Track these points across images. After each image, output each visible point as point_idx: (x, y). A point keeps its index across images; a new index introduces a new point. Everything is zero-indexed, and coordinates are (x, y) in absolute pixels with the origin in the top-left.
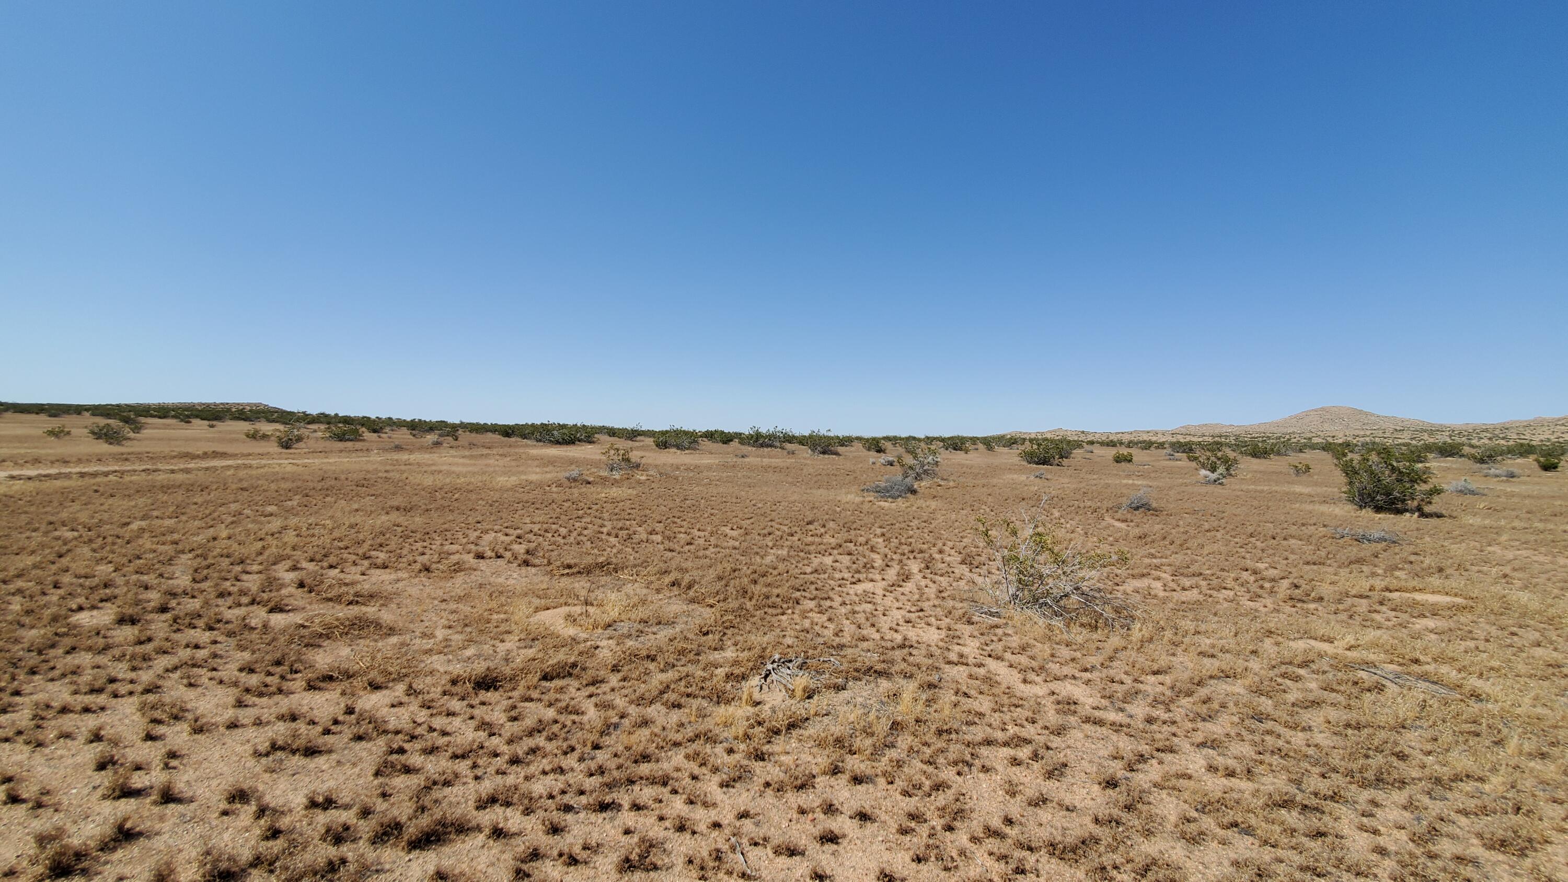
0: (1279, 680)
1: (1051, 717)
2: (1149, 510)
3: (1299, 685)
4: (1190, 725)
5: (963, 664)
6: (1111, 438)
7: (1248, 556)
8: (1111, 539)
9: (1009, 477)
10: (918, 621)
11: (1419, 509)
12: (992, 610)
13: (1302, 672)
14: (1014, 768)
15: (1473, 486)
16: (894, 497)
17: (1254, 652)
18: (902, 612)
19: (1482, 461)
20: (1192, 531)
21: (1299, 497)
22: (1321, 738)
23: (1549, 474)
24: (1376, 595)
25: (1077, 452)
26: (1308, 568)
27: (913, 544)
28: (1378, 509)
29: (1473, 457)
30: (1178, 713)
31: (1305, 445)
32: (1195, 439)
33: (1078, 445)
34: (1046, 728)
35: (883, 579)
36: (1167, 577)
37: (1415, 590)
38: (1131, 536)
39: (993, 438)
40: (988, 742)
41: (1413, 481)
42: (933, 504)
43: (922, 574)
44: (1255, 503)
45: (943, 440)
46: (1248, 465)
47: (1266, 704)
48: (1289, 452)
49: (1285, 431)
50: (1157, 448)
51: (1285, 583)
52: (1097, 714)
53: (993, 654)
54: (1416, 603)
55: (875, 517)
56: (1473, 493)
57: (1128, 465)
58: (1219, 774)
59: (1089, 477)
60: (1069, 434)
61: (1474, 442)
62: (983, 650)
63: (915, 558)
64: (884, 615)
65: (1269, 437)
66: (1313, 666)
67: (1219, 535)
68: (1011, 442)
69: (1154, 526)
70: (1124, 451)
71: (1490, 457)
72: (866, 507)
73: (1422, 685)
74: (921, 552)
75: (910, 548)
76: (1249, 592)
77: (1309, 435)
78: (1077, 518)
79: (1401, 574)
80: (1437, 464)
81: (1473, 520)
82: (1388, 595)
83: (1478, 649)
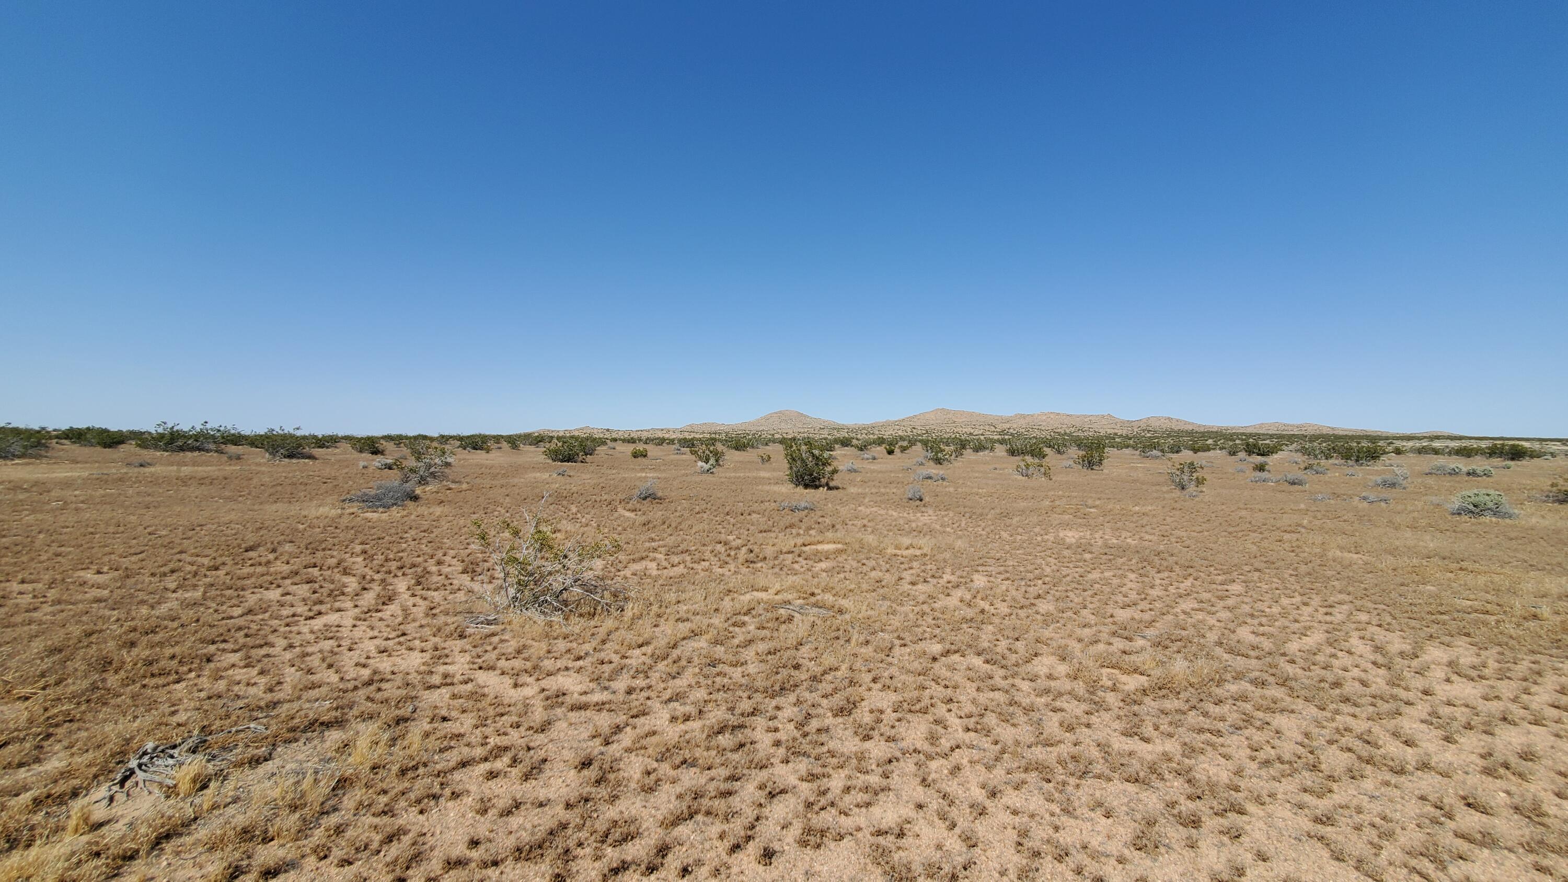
0: (731, 629)
1: (538, 715)
2: (655, 499)
3: (744, 629)
4: (662, 685)
5: (447, 684)
6: (632, 435)
7: (723, 531)
8: (620, 528)
9: (532, 476)
10: (399, 647)
11: (827, 484)
12: (489, 618)
13: (746, 618)
14: (490, 783)
15: (855, 467)
16: (387, 507)
17: (716, 610)
18: (376, 642)
19: (861, 450)
20: (686, 514)
21: (762, 482)
22: (752, 669)
23: (890, 457)
24: (797, 550)
25: (601, 449)
26: (760, 535)
27: (404, 559)
28: (806, 486)
29: (856, 447)
30: (655, 676)
31: (769, 440)
32: (697, 436)
33: (602, 442)
34: (531, 728)
35: (356, 606)
36: (661, 556)
37: (819, 542)
38: (637, 523)
39: (519, 436)
40: (464, 764)
41: (824, 464)
42: (438, 510)
43: (410, 593)
44: (734, 487)
45: (460, 438)
46: (732, 457)
47: (719, 651)
48: (760, 446)
49: (758, 429)
50: (668, 444)
51: (744, 549)
52: (584, 699)
53: (484, 665)
54: (818, 551)
55: (357, 531)
56: (855, 471)
57: (644, 460)
58: (679, 721)
59: (609, 472)
60: (595, 431)
61: (859, 436)
62: (474, 663)
63: (403, 574)
64: (350, 650)
65: (747, 434)
66: (754, 612)
67: (705, 516)
68: (537, 440)
69: (656, 513)
70: (640, 447)
71: (865, 446)
72: (345, 521)
73: (815, 610)
74: (414, 566)
75: (399, 564)
76: (720, 560)
77: (772, 432)
78: (593, 512)
79: (812, 532)
80: (839, 452)
81: (853, 490)
82: (804, 548)
83: (845, 578)
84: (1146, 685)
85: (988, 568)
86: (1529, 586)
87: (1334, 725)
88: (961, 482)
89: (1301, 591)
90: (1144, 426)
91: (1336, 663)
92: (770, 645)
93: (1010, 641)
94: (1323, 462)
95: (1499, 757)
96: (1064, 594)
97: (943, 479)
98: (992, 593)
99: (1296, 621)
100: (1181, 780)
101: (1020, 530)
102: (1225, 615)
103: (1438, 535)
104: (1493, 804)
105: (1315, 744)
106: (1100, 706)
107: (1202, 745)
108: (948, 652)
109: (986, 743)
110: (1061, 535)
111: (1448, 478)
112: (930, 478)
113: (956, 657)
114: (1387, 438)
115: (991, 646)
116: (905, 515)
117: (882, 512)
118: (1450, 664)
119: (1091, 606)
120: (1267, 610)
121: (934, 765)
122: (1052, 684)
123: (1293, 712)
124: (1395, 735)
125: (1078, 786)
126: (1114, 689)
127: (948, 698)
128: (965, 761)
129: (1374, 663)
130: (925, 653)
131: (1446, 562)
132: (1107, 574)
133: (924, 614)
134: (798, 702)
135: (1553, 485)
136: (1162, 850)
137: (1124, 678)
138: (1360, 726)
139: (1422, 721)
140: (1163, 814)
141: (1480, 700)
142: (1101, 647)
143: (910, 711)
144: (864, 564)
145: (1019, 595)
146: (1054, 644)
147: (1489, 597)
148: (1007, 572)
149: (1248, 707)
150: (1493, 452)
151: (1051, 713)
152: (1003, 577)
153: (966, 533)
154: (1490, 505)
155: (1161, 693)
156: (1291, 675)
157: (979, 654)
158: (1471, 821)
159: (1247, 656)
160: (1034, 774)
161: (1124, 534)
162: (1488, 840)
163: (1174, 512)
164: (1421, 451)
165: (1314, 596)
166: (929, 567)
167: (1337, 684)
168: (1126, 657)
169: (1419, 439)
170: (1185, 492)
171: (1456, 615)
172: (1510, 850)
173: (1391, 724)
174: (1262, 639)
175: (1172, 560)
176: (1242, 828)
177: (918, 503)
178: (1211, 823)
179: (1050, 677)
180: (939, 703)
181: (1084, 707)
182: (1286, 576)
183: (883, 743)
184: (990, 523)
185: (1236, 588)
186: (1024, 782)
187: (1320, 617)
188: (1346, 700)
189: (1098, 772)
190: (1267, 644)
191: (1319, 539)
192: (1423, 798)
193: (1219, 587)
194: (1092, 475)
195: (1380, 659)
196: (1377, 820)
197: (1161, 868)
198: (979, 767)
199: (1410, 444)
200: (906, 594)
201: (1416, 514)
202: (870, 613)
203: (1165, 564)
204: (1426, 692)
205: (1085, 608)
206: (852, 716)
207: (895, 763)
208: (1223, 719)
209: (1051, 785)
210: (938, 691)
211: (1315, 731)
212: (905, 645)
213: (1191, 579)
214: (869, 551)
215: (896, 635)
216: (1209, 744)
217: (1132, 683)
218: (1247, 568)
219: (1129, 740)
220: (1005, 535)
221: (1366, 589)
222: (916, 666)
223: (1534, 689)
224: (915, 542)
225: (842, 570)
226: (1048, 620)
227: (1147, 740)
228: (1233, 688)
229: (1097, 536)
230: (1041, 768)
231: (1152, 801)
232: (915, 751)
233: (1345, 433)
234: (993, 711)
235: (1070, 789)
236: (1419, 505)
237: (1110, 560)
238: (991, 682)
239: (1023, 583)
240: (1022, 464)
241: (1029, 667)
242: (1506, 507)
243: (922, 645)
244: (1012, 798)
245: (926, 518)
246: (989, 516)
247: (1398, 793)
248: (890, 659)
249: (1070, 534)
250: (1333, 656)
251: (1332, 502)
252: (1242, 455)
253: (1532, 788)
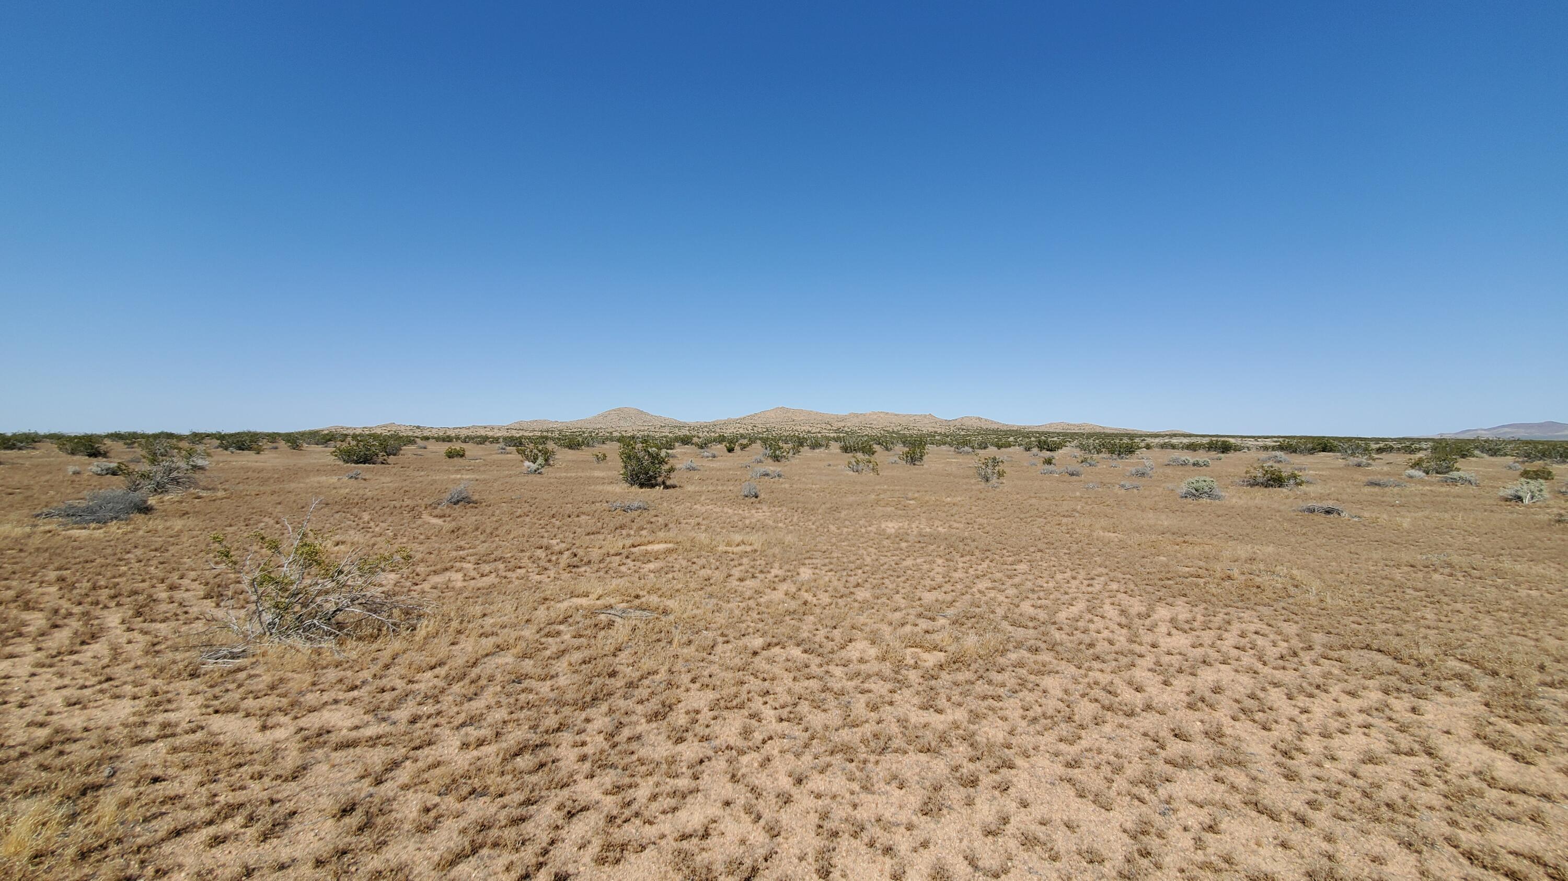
0: (543, 640)
1: (291, 759)
2: (469, 503)
3: (558, 640)
4: (455, 709)
5: (166, 736)
6: (448, 433)
7: (546, 535)
8: (422, 537)
9: (314, 480)
10: (100, 696)
11: (664, 483)
12: (235, 650)
13: (561, 627)
14: (214, 850)
15: (694, 465)
16: (103, 522)
17: (528, 621)
18: (65, 692)
19: (702, 448)
20: (505, 518)
21: (596, 481)
22: (562, 681)
23: (731, 454)
24: (625, 552)
25: (408, 449)
26: (588, 537)
27: (121, 585)
28: (642, 486)
29: (697, 444)
30: (447, 700)
31: (607, 439)
32: (526, 434)
33: (410, 441)
34: (278, 777)
35: (39, 649)
36: (470, 566)
37: (649, 543)
38: (444, 531)
39: (303, 434)
40: (178, 833)
41: (660, 463)
42: (178, 524)
43: (124, 627)
44: (563, 488)
45: (221, 437)
46: (563, 456)
47: (528, 666)
48: (596, 444)
49: (595, 427)
50: (492, 442)
51: (567, 554)
52: (354, 734)
53: (222, 708)
54: (647, 552)
55: (51, 555)
56: (694, 469)
57: (460, 460)
58: (471, 748)
59: (416, 474)
60: (403, 429)
61: (700, 435)
62: (207, 706)
63: (118, 605)
64: (22, 706)
65: (584, 432)
66: (570, 620)
67: (528, 519)
68: (325, 439)
69: (469, 518)
70: (457, 446)
71: (706, 444)
72: (35, 541)
73: (638, 613)
74: (135, 593)
75: (113, 592)
76: (539, 567)
77: (610, 430)
78: (390, 519)
79: (644, 532)
80: (679, 450)
81: (690, 488)
82: (633, 550)
83: (674, 578)
84: (943, 661)
85: (814, 561)
86: (1227, 554)
87: (1086, 680)
88: (796, 478)
89: (1072, 566)
90: (958, 425)
91: (1091, 626)
92: (586, 653)
93: (828, 629)
94: (1095, 456)
95: (1198, 693)
96: (881, 581)
97: (779, 476)
98: (816, 585)
99: (1066, 593)
100: (965, 744)
101: (847, 523)
102: (1012, 592)
103: (1171, 515)
104: (1192, 733)
105: (1072, 698)
106: (903, 683)
107: (985, 711)
108: (769, 645)
109: (797, 731)
110: (883, 526)
111: (1181, 468)
112: (767, 475)
113: (776, 650)
114: (1141, 436)
115: (810, 636)
116: (740, 512)
117: (718, 510)
118: (1172, 620)
119: (903, 591)
120: (1045, 585)
121: (744, 759)
122: (863, 667)
123: (1057, 672)
124: (1130, 683)
125: (877, 762)
126: (916, 666)
127: (765, 691)
128: (776, 752)
129: (1119, 624)
130: (746, 648)
131: (1175, 536)
132: (919, 561)
133: (749, 609)
134: (611, 711)
135: (1247, 472)
136: (945, 811)
137: (925, 656)
138: (1104, 679)
139: (1149, 670)
140: (948, 778)
141: (1190, 648)
142: (908, 628)
143: (727, 708)
144: (694, 563)
145: (840, 585)
146: (868, 629)
147: (1201, 563)
148: (831, 563)
149: (1023, 672)
150: (1211, 447)
151: (860, 695)
152: (827, 568)
153: (797, 527)
154: (1206, 489)
155: (955, 667)
156: (1058, 640)
157: (798, 645)
158: (1176, 748)
159: (1026, 627)
160: (839, 756)
161: (937, 523)
162: (1185, 763)
163: (979, 502)
164: (1163, 446)
165: (1081, 571)
166: (758, 563)
167: (1091, 645)
168: (927, 636)
169: (1163, 436)
170: (989, 484)
171: (1178, 579)
172: (1200, 768)
173: (1126, 675)
174: (1039, 610)
175: (973, 545)
176: (1010, 781)
177: (754, 499)
178: (987, 780)
179: (861, 661)
180: (756, 697)
181: (889, 686)
182: (1062, 554)
183: (696, 743)
184: (820, 517)
185: (1022, 567)
186: (829, 765)
187: (1084, 588)
188: (1097, 658)
189: (896, 746)
190: (1042, 615)
191: (1088, 522)
192: (1145, 734)
193: (1009, 567)
194: (914, 470)
195: (1124, 621)
196: (1112, 758)
197: (943, 828)
198: (790, 756)
199: (1157, 440)
200: (733, 591)
201: (1157, 498)
202: (695, 611)
203: (967, 548)
204: (1154, 646)
205: (898, 593)
206: (667, 720)
207: (706, 763)
208: (1003, 685)
209: (853, 764)
210: (755, 684)
211: (1071, 687)
212: (728, 642)
213: (987, 561)
214: (700, 549)
215: (719, 632)
216: (991, 708)
217: (931, 659)
218: (1032, 549)
219: (925, 713)
220: (833, 528)
221: (1118, 563)
222: (737, 661)
223: (1225, 635)
224: (746, 538)
225: (671, 569)
226: (864, 606)
227: (940, 711)
228: (1013, 656)
229: (914, 526)
230: (847, 751)
231: (939, 767)
232: (727, 748)
233: (1112, 431)
234: (806, 699)
235: (870, 766)
236: (1160, 490)
237: (922, 548)
238: (807, 671)
239: (845, 573)
240: (853, 460)
241: (843, 653)
242: (1217, 491)
243: (745, 640)
244: (817, 783)
245: (761, 514)
246: (820, 511)
247: (1127, 732)
248: (712, 657)
249: (890, 525)
250: (1091, 621)
251: (1100, 490)
252: (1035, 450)
253: (1217, 715)
